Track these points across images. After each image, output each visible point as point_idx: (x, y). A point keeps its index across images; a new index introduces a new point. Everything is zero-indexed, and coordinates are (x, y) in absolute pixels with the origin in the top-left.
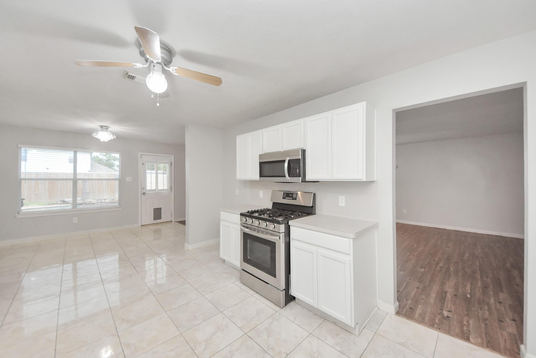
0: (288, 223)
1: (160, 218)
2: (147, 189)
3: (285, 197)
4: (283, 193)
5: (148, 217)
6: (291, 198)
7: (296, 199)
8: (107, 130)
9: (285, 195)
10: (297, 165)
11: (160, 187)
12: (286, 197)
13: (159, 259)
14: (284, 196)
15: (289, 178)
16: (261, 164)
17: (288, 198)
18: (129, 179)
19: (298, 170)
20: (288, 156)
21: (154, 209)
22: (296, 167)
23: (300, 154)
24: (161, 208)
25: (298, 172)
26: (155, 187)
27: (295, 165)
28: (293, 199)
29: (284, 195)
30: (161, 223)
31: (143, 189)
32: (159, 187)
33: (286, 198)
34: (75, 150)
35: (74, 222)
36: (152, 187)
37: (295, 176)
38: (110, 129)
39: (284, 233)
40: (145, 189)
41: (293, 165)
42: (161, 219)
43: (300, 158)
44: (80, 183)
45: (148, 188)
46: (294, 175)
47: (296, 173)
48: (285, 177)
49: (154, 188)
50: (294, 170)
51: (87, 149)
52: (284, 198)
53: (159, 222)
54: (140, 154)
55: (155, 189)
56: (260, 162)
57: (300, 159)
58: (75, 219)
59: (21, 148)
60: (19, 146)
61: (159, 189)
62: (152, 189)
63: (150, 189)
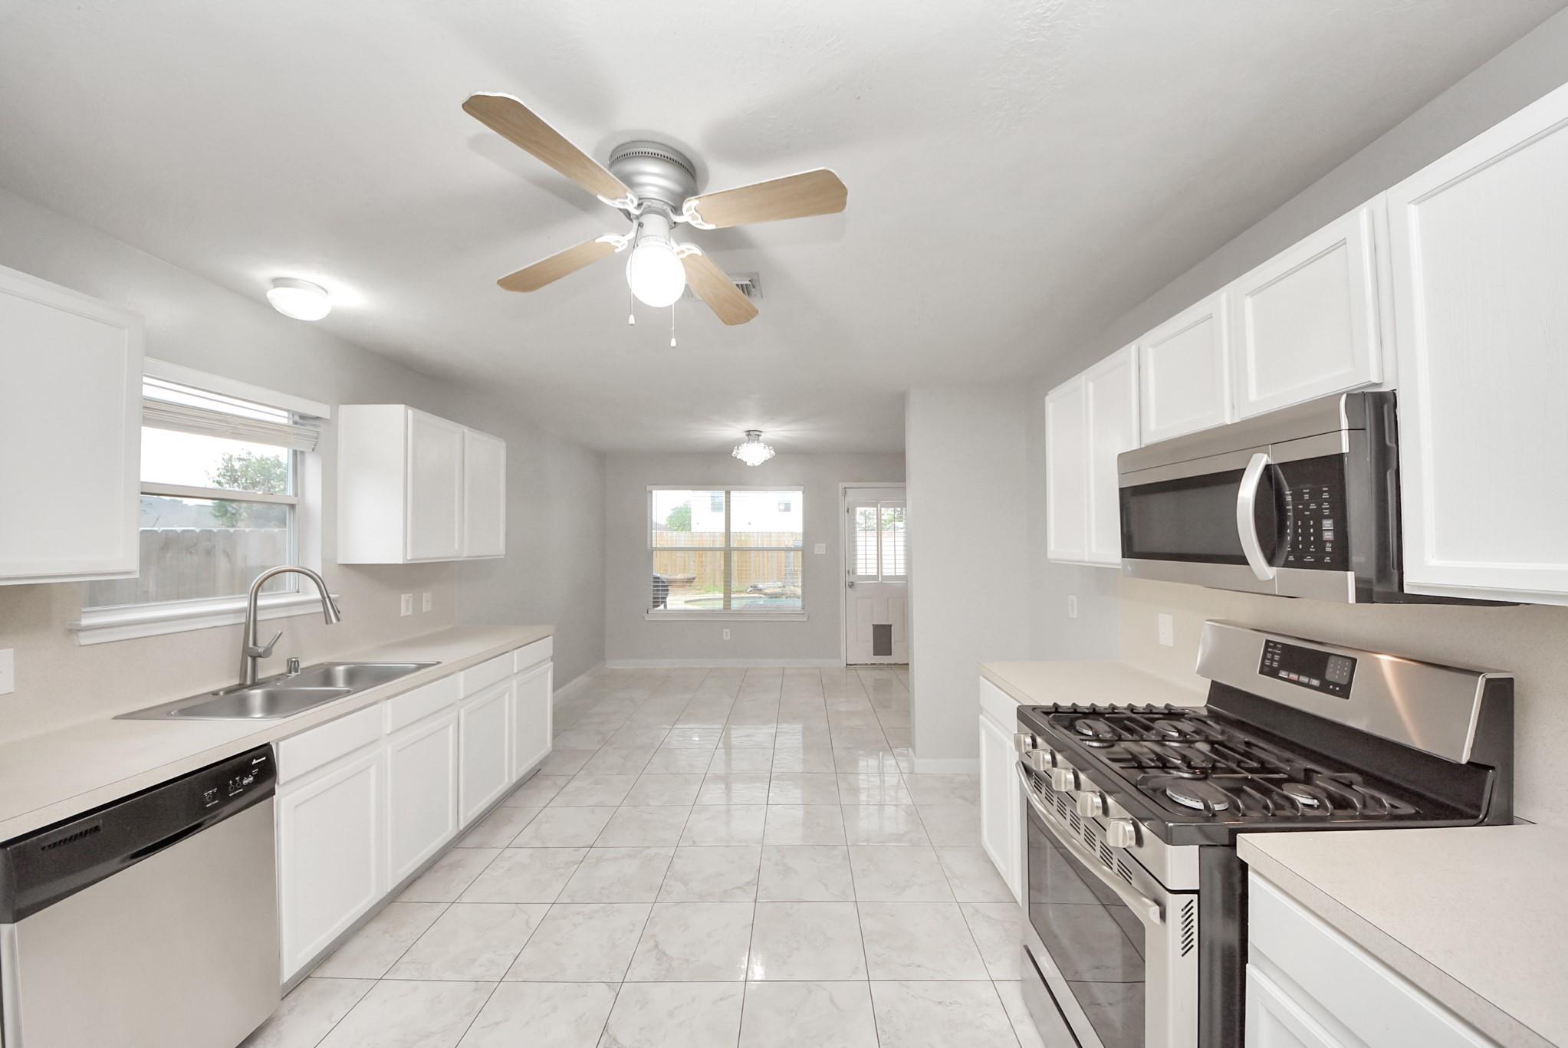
0: (1233, 845)
1: (888, 652)
2: (859, 574)
3: (1275, 665)
4: (1267, 642)
5: (861, 649)
6: (1315, 682)
7: (1344, 691)
8: (758, 440)
9: (1277, 657)
10: (1325, 496)
11: (888, 570)
12: (1283, 666)
13: (890, 762)
14: (1272, 660)
15: (1271, 572)
16: (1128, 495)
17: (1293, 676)
18: (820, 549)
19: (1328, 524)
20: (1260, 448)
21: (873, 625)
22: (1313, 506)
23: (1344, 423)
24: (891, 625)
25: (1328, 536)
26: (876, 570)
27: (1307, 497)
28: (1325, 687)
29: (1269, 656)
30: (891, 664)
31: (849, 572)
32: (884, 571)
33: (1283, 674)
34: (728, 488)
35: (724, 638)
36: (868, 570)
37: (1309, 559)
38: (763, 436)
39: (1195, 897)
40: (854, 572)
41: (1297, 496)
42: (891, 654)
43: (1345, 449)
44: (735, 556)
45: (861, 571)
46: (1307, 552)
47: (1320, 542)
48: (1242, 560)
49: (873, 572)
50: (1306, 528)
51: (743, 484)
52: (1268, 671)
53: (886, 663)
54: (842, 485)
55: (876, 574)
56: (1122, 490)
57: (1341, 456)
58: (726, 632)
59: (651, 492)
60: (649, 488)
61: (884, 574)
62: (868, 574)
63: (864, 574)
